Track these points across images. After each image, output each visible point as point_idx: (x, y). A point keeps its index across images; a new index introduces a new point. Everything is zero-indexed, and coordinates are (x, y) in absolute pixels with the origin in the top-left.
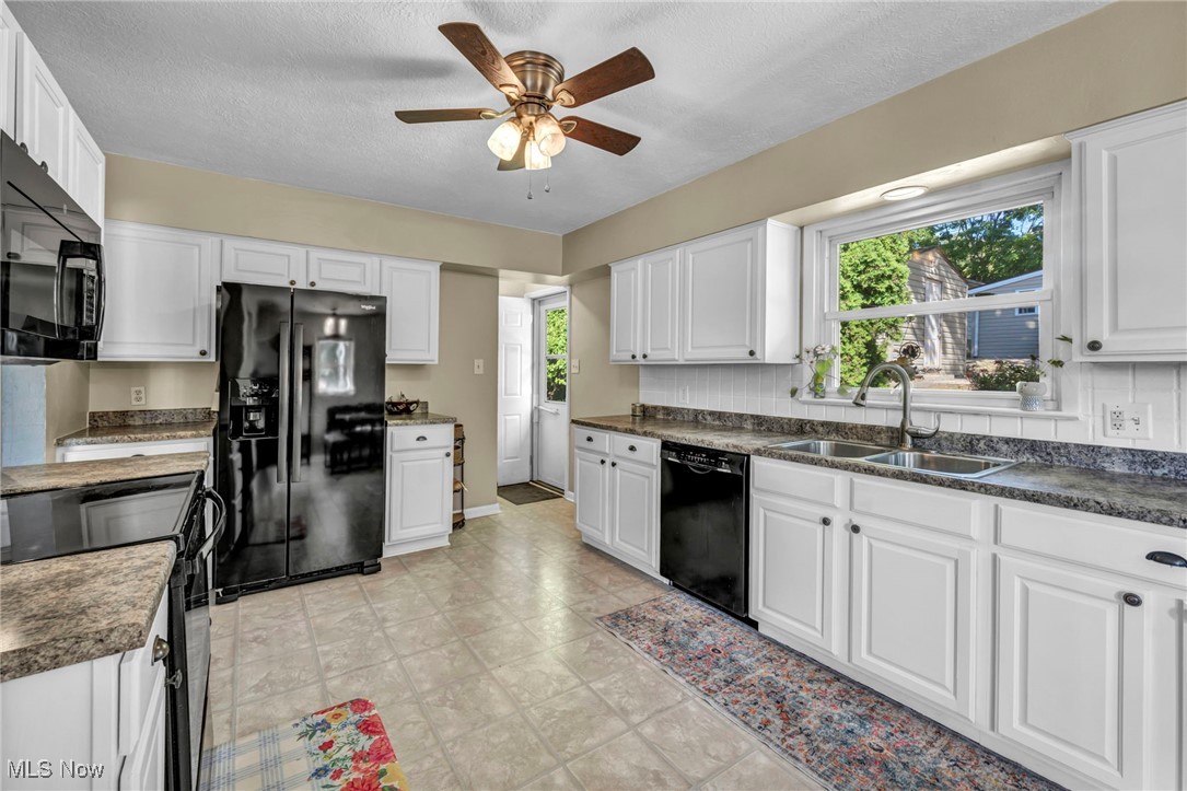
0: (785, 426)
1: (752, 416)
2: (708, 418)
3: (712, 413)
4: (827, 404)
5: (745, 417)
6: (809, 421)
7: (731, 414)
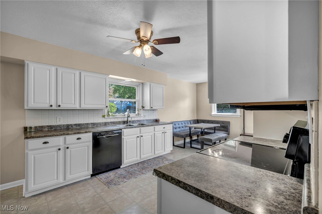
0: (101, 124)
1: (91, 123)
2: (74, 126)
3: (75, 125)
4: (110, 118)
5: (89, 124)
6: (107, 122)
7: (84, 124)
